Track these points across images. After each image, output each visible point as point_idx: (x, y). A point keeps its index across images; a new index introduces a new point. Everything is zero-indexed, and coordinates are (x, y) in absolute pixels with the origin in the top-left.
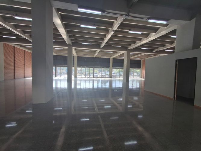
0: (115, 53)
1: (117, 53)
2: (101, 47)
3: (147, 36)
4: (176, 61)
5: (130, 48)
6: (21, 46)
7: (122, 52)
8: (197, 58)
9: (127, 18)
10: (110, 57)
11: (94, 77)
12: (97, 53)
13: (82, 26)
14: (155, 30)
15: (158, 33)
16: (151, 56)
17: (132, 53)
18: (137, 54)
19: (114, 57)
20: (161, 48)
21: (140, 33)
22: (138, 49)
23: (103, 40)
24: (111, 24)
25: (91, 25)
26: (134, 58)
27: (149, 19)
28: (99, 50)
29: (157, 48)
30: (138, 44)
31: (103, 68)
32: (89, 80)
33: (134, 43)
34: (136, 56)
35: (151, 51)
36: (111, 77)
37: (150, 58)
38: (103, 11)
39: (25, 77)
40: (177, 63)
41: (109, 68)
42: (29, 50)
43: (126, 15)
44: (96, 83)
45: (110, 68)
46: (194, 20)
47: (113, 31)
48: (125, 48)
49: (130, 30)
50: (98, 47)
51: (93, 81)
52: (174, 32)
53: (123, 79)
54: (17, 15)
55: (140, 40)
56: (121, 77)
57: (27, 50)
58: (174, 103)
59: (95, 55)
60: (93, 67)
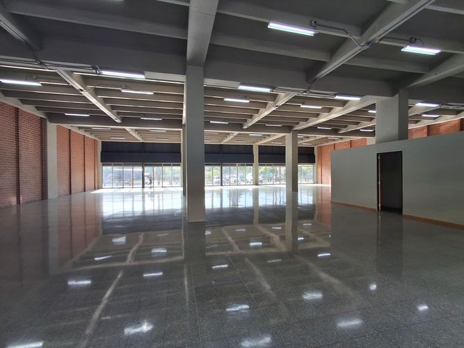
0: (264, 137)
1: (269, 135)
2: (245, 127)
3: (330, 110)
4: (378, 154)
5: (298, 128)
7: (281, 135)
8: (401, 152)
10: (254, 142)
11: (222, 185)
13: (226, 100)
14: (344, 103)
15: (347, 108)
16: (334, 140)
17: (300, 136)
18: (308, 137)
19: (261, 143)
20: (352, 128)
21: (320, 108)
22: (313, 129)
23: (251, 117)
24: (274, 97)
25: (241, 99)
27: (335, 95)
28: (236, 133)
29: (346, 127)
30: (314, 122)
31: (239, 165)
33: (306, 120)
34: (306, 141)
35: (335, 131)
36: (257, 184)
37: (333, 143)
38: (273, 88)
39: (85, 191)
40: (379, 158)
41: (252, 165)
42: (91, 134)
43: (305, 92)
45: (254, 164)
47: (277, 106)
48: (288, 128)
49: (303, 104)
50: (238, 126)
51: (221, 192)
54: (126, 88)
55: (317, 115)
57: (87, 135)
58: (378, 215)
59: (225, 141)
60: (219, 165)
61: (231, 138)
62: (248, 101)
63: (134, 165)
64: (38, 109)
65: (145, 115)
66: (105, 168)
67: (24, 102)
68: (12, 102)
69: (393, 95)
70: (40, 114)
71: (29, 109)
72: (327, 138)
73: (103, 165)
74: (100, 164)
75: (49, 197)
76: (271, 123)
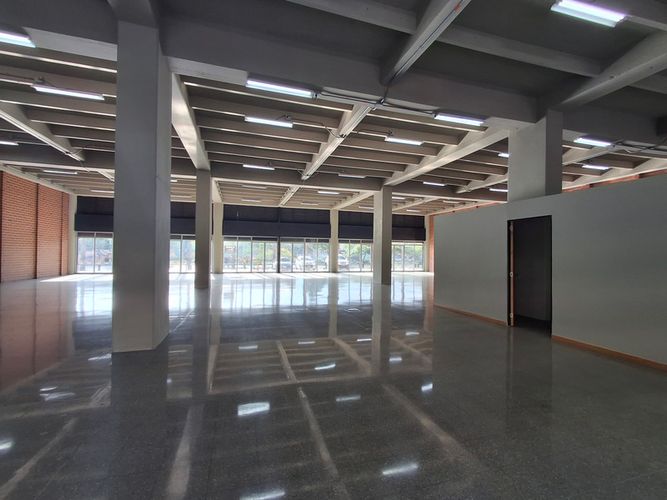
0: (345, 196)
1: (351, 194)
2: (305, 178)
3: (436, 150)
4: (509, 222)
5: (391, 181)
6: (25, 169)
7: (368, 193)
8: (550, 217)
9: (381, 107)
10: (332, 206)
11: (279, 272)
12: (289, 196)
13: (250, 119)
14: (458, 136)
15: (464, 146)
16: (453, 206)
17: (397, 196)
18: (412, 199)
19: (344, 205)
20: (477, 184)
21: (419, 143)
22: (414, 185)
23: (310, 158)
24: (337, 119)
25: (277, 119)
26: (404, 210)
27: (436, 112)
28: (295, 187)
29: (468, 182)
30: (414, 172)
31: (308, 241)
32: (263, 282)
33: (403, 168)
34: (410, 205)
35: (451, 190)
36: (335, 271)
37: (451, 210)
38: (316, 90)
39: (35, 277)
40: (512, 229)
41: (327, 241)
42: (52, 182)
43: (379, 102)
44: (285, 292)
45: (330, 240)
46: (543, 121)
47: (342, 136)
48: (376, 182)
49: (390, 135)
50: (296, 177)
51: (278, 282)
52: (503, 145)
53: (371, 274)
54: (43, 83)
55: (419, 160)
56: (367, 268)
57: (43, 183)
58: (509, 333)
59: (284, 202)
60: (275, 240)
61: (289, 197)
62: (290, 125)
69: (536, 118)
72: (440, 201)
73: (80, 235)
74: (74, 233)
76: (346, 171)
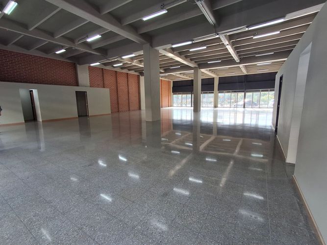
2: (237, 61)
11: (244, 107)
25: (200, 47)
28: (240, 66)
31: (262, 91)
38: (192, 40)
39: (162, 107)
42: (165, 78)
44: (247, 116)
47: (228, 45)
49: (254, 35)
51: (244, 113)
57: (163, 79)
62: (205, 48)
63: (187, 94)
64: (135, 71)
65: (171, 66)
66: (174, 96)
67: (129, 70)
68: (125, 71)
70: (137, 74)
71: (132, 72)
73: (174, 94)
74: (172, 93)
75: (142, 109)
76: (259, 53)
